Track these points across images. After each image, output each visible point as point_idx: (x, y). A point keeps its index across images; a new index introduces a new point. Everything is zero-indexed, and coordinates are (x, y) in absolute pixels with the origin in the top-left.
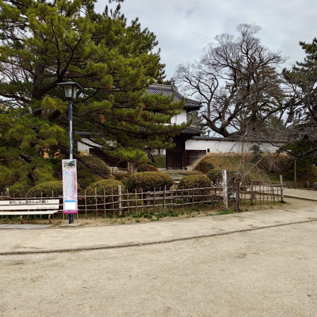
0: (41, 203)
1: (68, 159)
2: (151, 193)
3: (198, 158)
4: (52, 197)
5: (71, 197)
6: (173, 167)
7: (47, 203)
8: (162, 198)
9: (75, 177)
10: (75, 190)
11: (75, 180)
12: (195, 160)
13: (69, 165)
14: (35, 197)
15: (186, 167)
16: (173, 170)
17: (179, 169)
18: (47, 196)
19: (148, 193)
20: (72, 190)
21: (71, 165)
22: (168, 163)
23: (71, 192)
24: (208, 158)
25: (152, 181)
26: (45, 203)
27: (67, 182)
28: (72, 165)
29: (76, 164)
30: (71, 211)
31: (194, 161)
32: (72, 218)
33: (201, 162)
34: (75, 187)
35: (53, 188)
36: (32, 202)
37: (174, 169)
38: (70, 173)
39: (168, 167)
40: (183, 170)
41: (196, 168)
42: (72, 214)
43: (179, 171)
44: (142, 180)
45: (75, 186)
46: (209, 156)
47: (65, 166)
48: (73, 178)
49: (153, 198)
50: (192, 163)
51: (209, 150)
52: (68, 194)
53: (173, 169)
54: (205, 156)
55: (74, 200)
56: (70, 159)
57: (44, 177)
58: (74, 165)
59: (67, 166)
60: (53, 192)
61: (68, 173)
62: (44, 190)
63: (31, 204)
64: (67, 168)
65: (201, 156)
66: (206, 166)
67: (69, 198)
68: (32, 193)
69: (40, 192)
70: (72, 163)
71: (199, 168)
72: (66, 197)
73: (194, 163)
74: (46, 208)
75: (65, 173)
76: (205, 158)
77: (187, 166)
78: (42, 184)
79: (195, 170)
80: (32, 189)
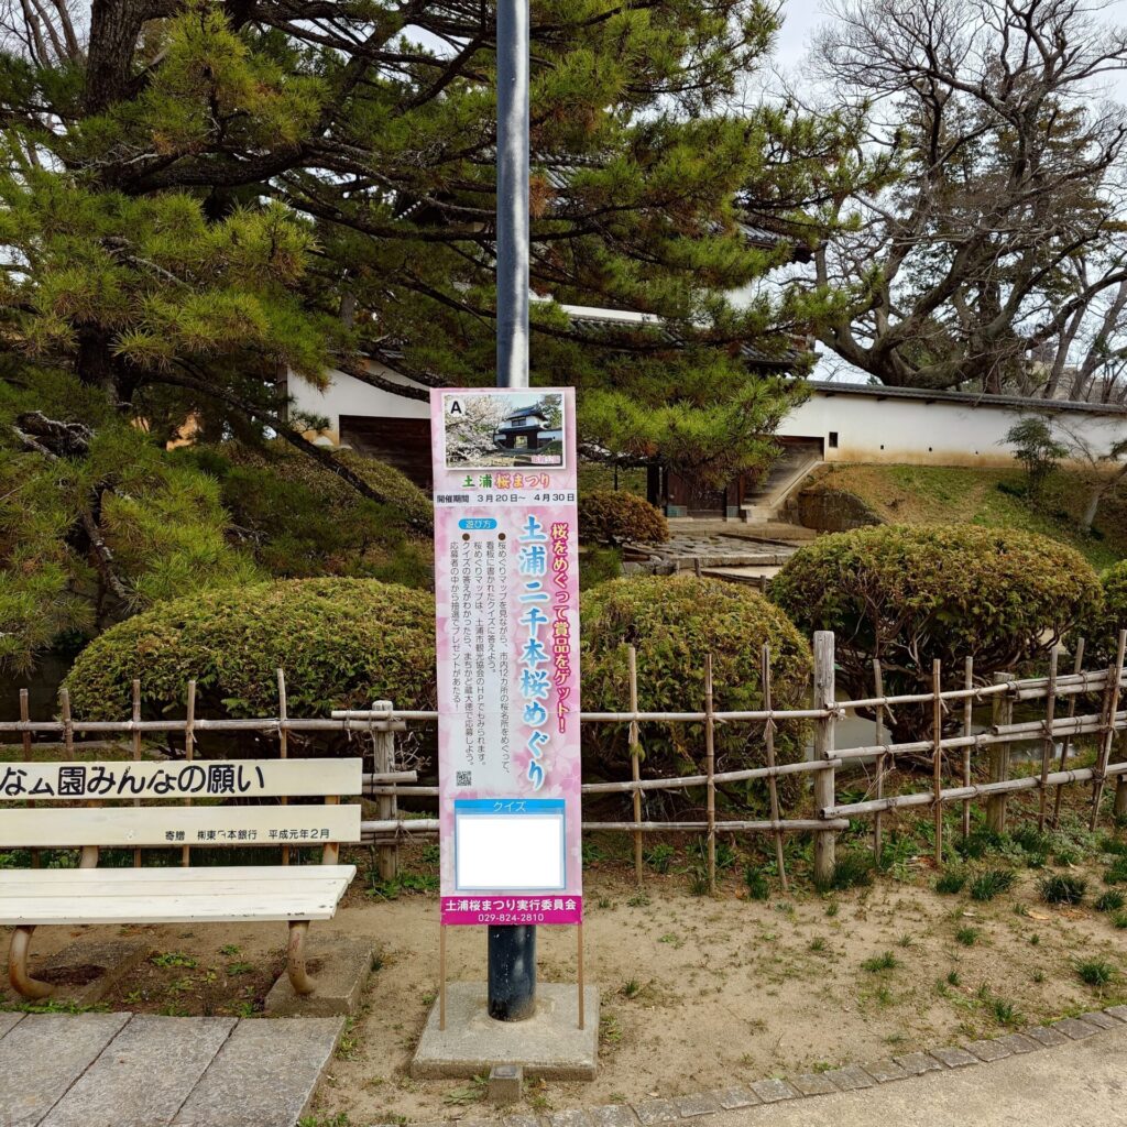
0: (203, 793)
1: (492, 383)
2: (1031, 688)
3: (793, 470)
4: (278, 714)
5: (522, 759)
6: (691, 507)
7: (254, 791)
8: (1087, 722)
9: (562, 571)
10: (563, 693)
11: (562, 595)
12: (778, 480)
13: (506, 442)
14: (137, 714)
15: (743, 507)
16: (691, 520)
17: (715, 515)
18: (230, 703)
19: (1009, 692)
20: (532, 696)
21: (520, 441)
22: (669, 488)
23: (517, 717)
24: (831, 469)
25: (1015, 596)
26: (238, 793)
27: (475, 613)
28: (535, 443)
29: (567, 435)
30: (523, 905)
31: (775, 484)
32: (520, 965)
33: (803, 485)
34: (566, 671)
35: (276, 642)
36: (118, 779)
37: (694, 515)
38: (515, 528)
39: (671, 508)
40: (729, 519)
41: (785, 513)
42: (522, 931)
43: (715, 523)
44: (945, 586)
45: (560, 654)
46: (836, 465)
47: (456, 456)
48: (538, 573)
49: (1037, 725)
50: (770, 491)
51: (834, 437)
52: (493, 731)
53: (689, 515)
54: (819, 463)
55: (554, 793)
56: (505, 383)
57: (177, 546)
58: (555, 447)
59: (486, 452)
60: (281, 673)
61: (493, 524)
62: (207, 659)
63: (112, 794)
64: (478, 480)
65: (804, 462)
66: (829, 502)
67: (494, 778)
68: (109, 677)
69: (172, 669)
70: (532, 422)
71: (796, 513)
72: (464, 768)
73: (774, 491)
74: (242, 834)
75: (463, 524)
76: (818, 470)
77: (747, 503)
78: (180, 606)
79: (781, 521)
80: (111, 644)
